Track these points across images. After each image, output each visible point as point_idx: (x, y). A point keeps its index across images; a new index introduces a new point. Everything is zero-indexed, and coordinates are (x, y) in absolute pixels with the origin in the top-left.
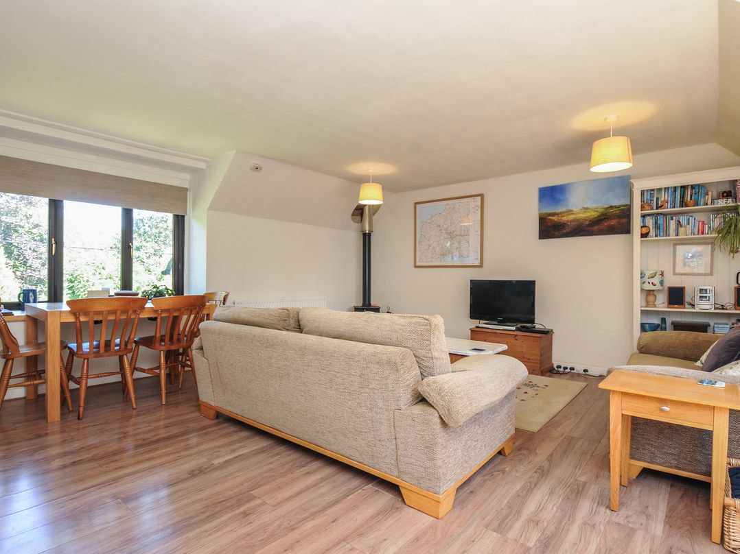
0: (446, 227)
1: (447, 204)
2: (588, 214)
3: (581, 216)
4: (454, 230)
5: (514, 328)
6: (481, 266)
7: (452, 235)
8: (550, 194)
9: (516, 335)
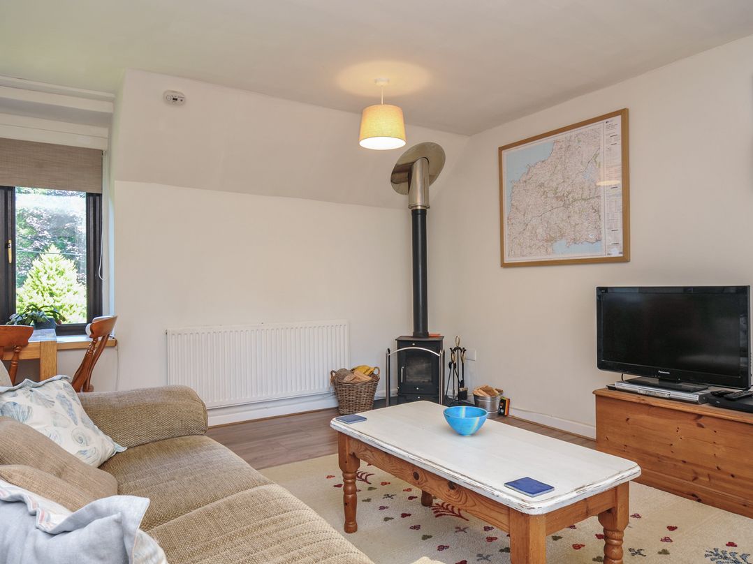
0: (554, 185)
1: (556, 142)
4: (569, 189)
5: (694, 397)
6: (624, 259)
7: (565, 200)
9: (700, 416)
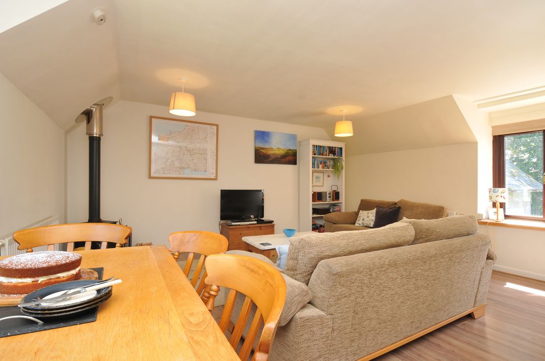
1: (186, 125)
2: (280, 152)
3: (277, 152)
6: (216, 179)
7: (191, 153)
8: (261, 135)
